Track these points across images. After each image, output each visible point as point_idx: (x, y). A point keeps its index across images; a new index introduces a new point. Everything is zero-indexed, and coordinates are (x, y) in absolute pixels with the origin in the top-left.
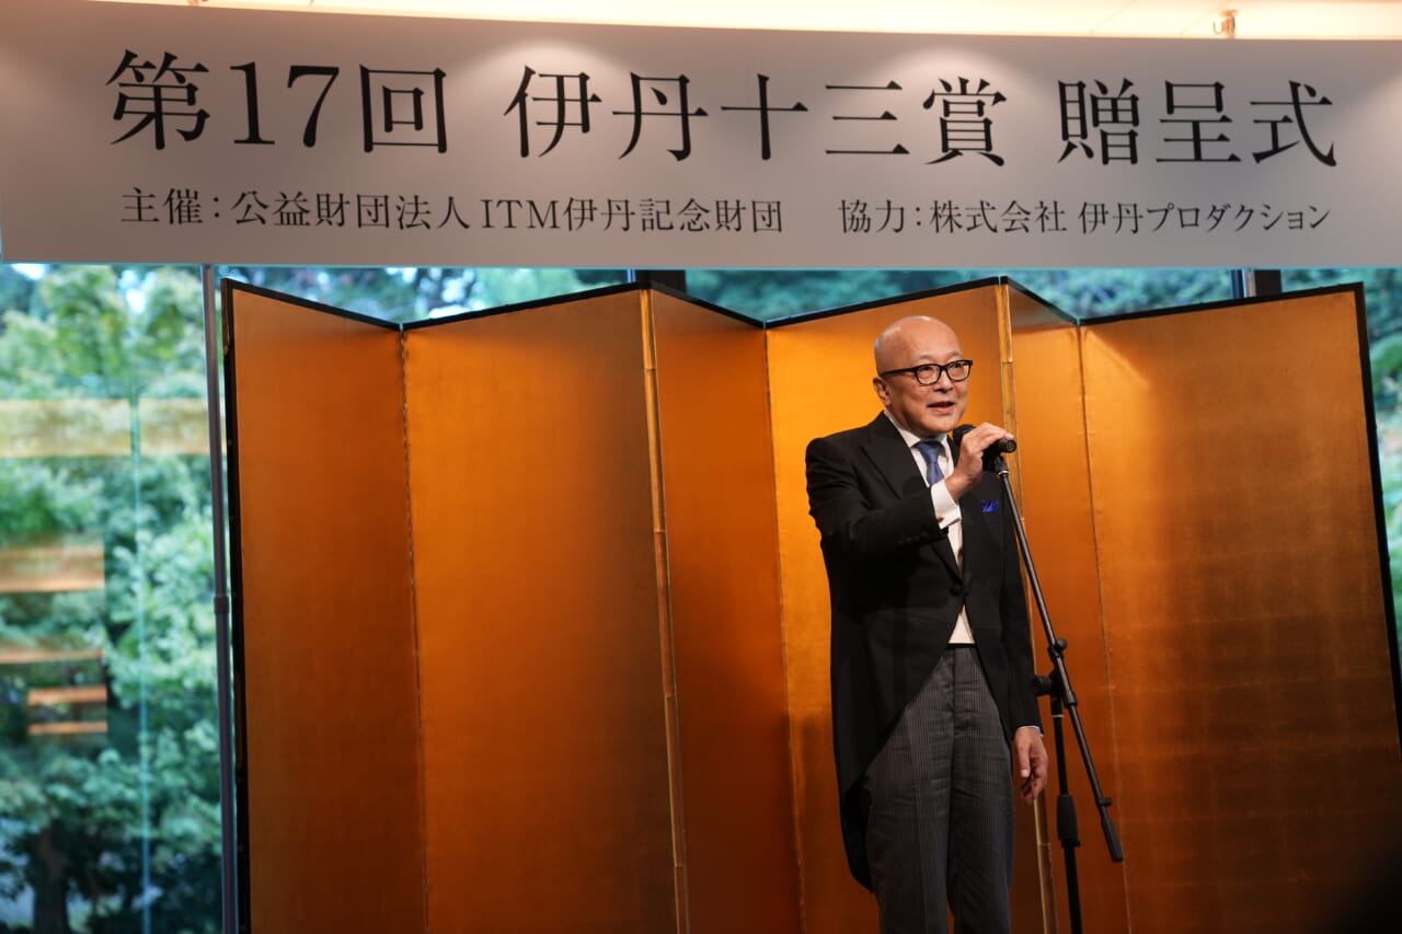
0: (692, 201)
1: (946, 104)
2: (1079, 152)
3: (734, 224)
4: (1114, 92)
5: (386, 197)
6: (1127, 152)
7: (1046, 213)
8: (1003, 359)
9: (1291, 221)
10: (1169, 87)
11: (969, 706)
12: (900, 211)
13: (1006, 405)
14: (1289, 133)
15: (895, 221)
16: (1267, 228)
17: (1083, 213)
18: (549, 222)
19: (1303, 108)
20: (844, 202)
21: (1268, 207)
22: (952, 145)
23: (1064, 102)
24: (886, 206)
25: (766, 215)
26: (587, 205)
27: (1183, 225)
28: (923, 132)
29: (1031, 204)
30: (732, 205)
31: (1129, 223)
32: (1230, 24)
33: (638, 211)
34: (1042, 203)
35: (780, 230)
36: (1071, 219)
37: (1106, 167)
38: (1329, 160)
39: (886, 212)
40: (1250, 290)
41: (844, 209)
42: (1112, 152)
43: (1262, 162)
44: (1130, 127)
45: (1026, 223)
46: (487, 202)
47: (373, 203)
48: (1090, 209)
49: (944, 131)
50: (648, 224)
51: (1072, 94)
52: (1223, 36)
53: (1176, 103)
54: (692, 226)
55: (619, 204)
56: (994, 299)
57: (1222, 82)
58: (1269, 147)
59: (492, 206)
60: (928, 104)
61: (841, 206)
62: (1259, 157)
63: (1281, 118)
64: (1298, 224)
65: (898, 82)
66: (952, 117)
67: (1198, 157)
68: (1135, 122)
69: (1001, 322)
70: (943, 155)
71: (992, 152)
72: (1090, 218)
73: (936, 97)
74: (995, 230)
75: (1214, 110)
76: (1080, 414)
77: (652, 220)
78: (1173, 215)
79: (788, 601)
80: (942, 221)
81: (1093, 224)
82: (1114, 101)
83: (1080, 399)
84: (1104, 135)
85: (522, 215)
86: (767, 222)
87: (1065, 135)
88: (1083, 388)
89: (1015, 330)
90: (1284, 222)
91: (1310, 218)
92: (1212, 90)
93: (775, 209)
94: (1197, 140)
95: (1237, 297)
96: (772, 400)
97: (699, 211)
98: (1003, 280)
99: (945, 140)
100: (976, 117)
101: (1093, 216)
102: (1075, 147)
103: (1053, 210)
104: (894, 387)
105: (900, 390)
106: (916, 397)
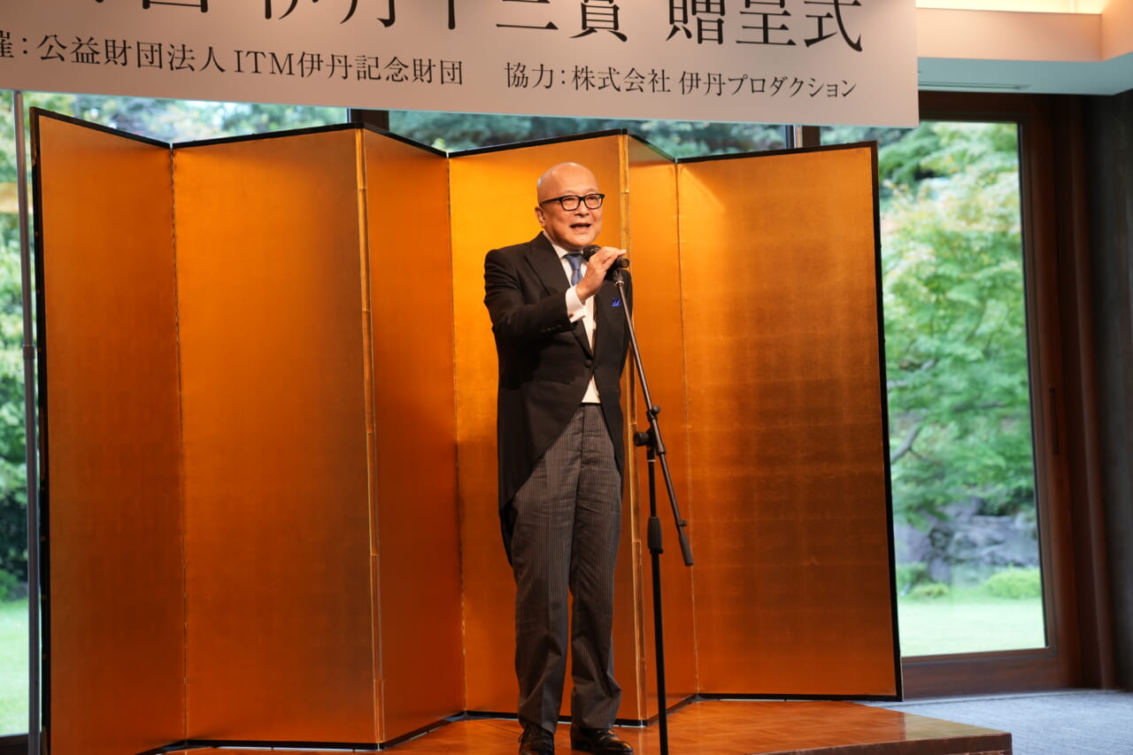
0: (395, 58)
2: (681, 34)
3: (427, 77)
5: (160, 45)
6: (715, 35)
7: (656, 78)
8: (622, 191)
9: (829, 91)
11: (592, 448)
12: (549, 73)
13: (623, 225)
14: (830, 26)
15: (546, 81)
16: (812, 96)
17: (683, 79)
18: (286, 70)
19: (841, 7)
20: (509, 64)
21: (814, 80)
22: (589, 24)
24: (540, 68)
25: (451, 72)
26: (316, 58)
27: (753, 91)
28: (567, 12)
29: (645, 72)
30: (426, 63)
31: (715, 88)
33: (354, 64)
34: (653, 71)
35: (461, 83)
36: (673, 84)
37: (701, 45)
38: (857, 47)
39: (540, 72)
40: (798, 143)
41: (509, 69)
42: (705, 35)
43: (811, 46)
44: (718, 16)
45: (641, 85)
46: (238, 52)
47: (150, 49)
48: (687, 77)
49: (584, 13)
50: (362, 75)
54: (395, 78)
55: (340, 58)
56: (617, 145)
58: (817, 36)
59: (242, 55)
61: (507, 67)
62: (809, 42)
63: (825, 15)
64: (834, 93)
66: (590, 3)
67: (766, 41)
68: (722, 12)
69: (622, 160)
70: (584, 31)
71: (618, 31)
72: (687, 83)
74: (619, 90)
75: (779, 6)
76: (675, 228)
77: (365, 72)
78: (747, 83)
79: (459, 360)
80: (580, 81)
81: (690, 88)
83: (675, 217)
84: (700, 21)
85: (265, 64)
86: (451, 77)
87: (672, 21)
88: (678, 209)
89: (632, 164)
90: (824, 91)
91: (842, 89)
93: (457, 68)
94: (766, 28)
95: (789, 148)
96: (452, 212)
97: (401, 66)
98: (625, 132)
99: (584, 20)
100: (608, 4)
101: (690, 82)
102: (678, 29)
103: (661, 76)
104: (548, 213)
105: (552, 214)
106: (561, 220)
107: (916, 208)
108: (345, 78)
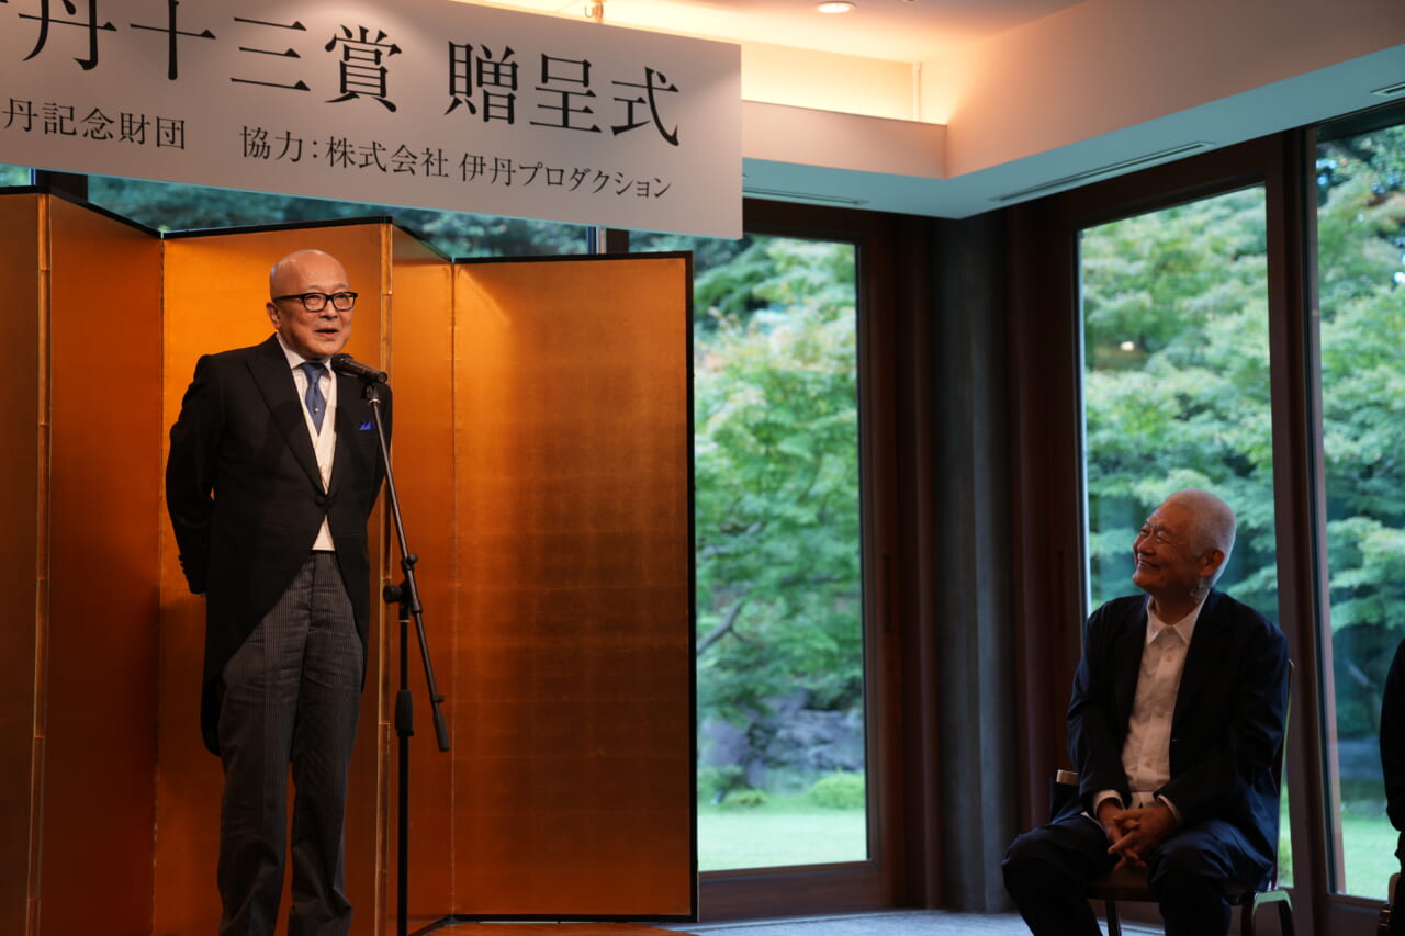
0: (97, 110)
1: (347, 49)
2: (463, 108)
3: (138, 137)
4: (497, 57)
6: (505, 113)
7: (431, 159)
8: (384, 291)
9: (639, 189)
10: (545, 59)
11: (325, 607)
12: (298, 143)
13: (383, 333)
14: (642, 112)
15: (293, 152)
16: (619, 193)
17: (464, 163)
19: (654, 91)
20: (245, 128)
21: (621, 175)
22: (350, 87)
23: (453, 61)
24: (286, 137)
25: (170, 132)
27: (549, 183)
28: (323, 71)
29: (419, 151)
30: (137, 119)
31: (502, 176)
32: (599, 11)
33: (41, 114)
34: (428, 150)
35: (183, 147)
36: (452, 167)
37: (486, 123)
38: (673, 140)
39: (285, 142)
40: (601, 248)
41: (245, 135)
42: (492, 111)
43: (619, 135)
44: (509, 91)
45: (412, 166)
48: (470, 160)
49: (344, 74)
50: (51, 127)
51: (460, 54)
52: (593, 20)
53: (550, 74)
54: (96, 135)
55: (21, 104)
56: (380, 236)
57: (590, 61)
60: (330, 47)
61: (243, 132)
62: (617, 130)
63: (636, 98)
64: (644, 192)
65: (303, 23)
66: (351, 62)
67: (566, 124)
68: (514, 87)
69: (384, 257)
70: (341, 95)
71: (386, 99)
72: (470, 167)
73: (338, 42)
74: (384, 170)
75: (582, 85)
76: (449, 342)
77: (55, 124)
78: (542, 173)
80: (336, 156)
81: (471, 174)
82: (497, 66)
83: (450, 328)
84: (486, 95)
86: (171, 139)
87: (453, 91)
88: (453, 319)
89: (397, 262)
90: (633, 190)
91: (655, 188)
92: (581, 67)
93: (179, 128)
94: (566, 109)
95: (591, 253)
96: (166, 306)
97: (104, 121)
98: (389, 221)
99: (344, 82)
100: (373, 65)
101: (473, 166)
102: (460, 102)
103: (437, 157)
104: (285, 312)
105: (290, 315)
106: (302, 322)
107: (746, 342)
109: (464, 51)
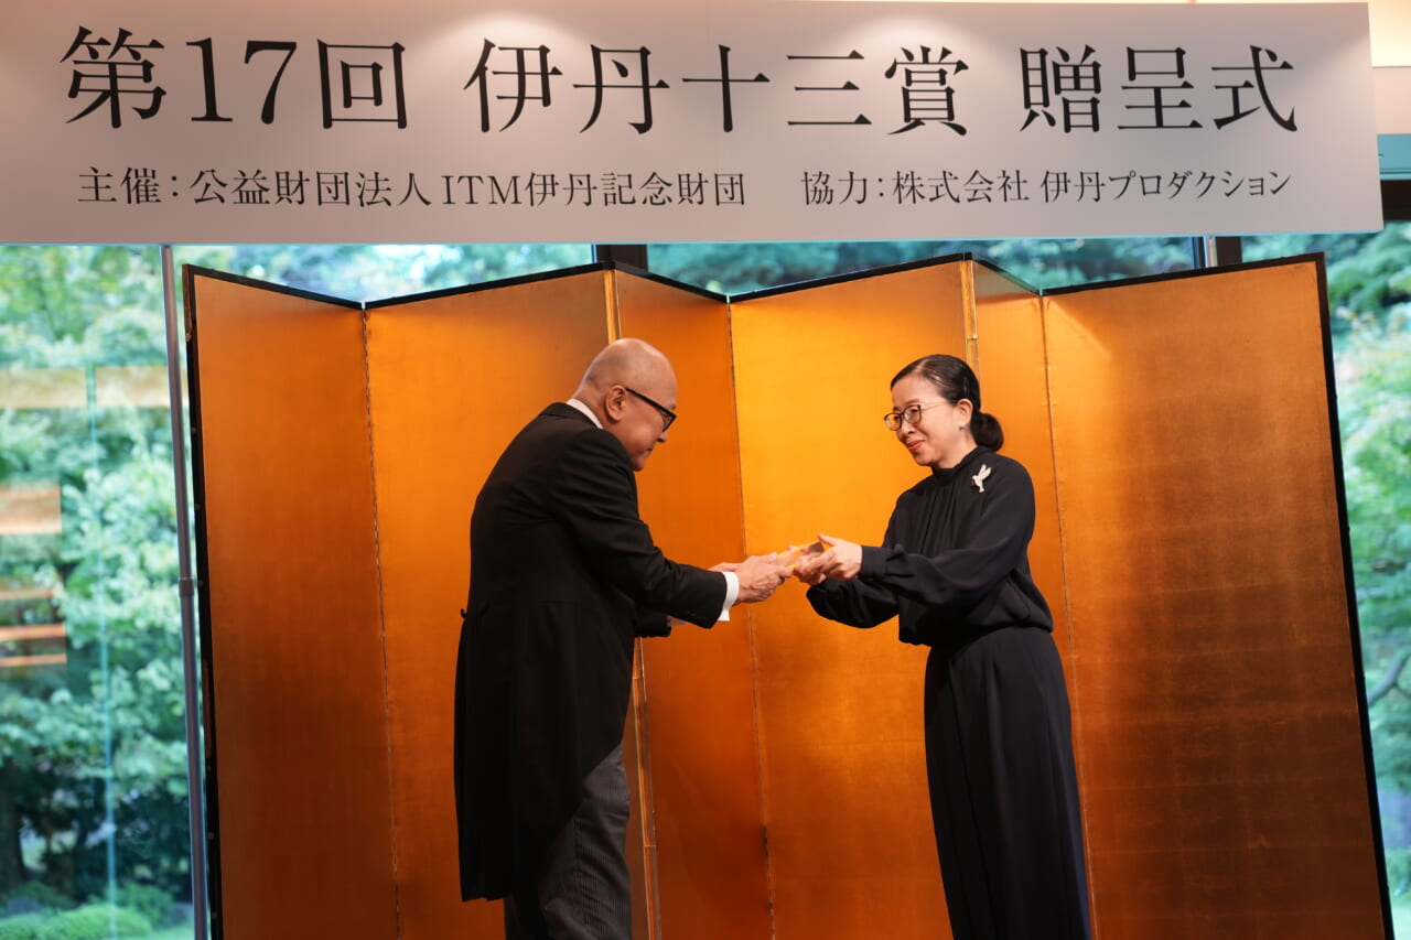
0: (654, 174)
1: (908, 73)
2: (1041, 120)
3: (696, 198)
4: (1075, 59)
5: (346, 174)
6: (1088, 120)
7: (1008, 183)
8: (968, 336)
9: (1252, 187)
10: (1131, 53)
12: (862, 182)
14: (1249, 98)
15: (857, 193)
16: (1228, 195)
17: (1045, 182)
18: (511, 198)
19: (1264, 72)
20: (806, 174)
21: (1229, 174)
22: (914, 114)
23: (1026, 70)
24: (849, 177)
25: (729, 188)
26: (549, 180)
27: (1144, 193)
28: (885, 101)
29: (994, 176)
30: (695, 178)
31: (1091, 192)
33: (600, 185)
34: (1004, 172)
35: (743, 203)
36: (1033, 188)
37: (1068, 135)
38: (1290, 125)
39: (849, 183)
40: (1211, 260)
41: (806, 181)
42: (1074, 120)
43: (1223, 128)
44: (1092, 94)
45: (988, 192)
46: (448, 178)
47: (333, 180)
48: (1052, 178)
49: (907, 100)
50: (610, 198)
51: (1034, 61)
53: (1138, 69)
54: (655, 200)
55: (580, 178)
56: (959, 276)
57: (1183, 48)
58: (1231, 113)
59: (453, 182)
60: (890, 73)
61: (804, 178)
62: (1220, 123)
63: (1242, 83)
64: (1259, 190)
65: (860, 52)
66: (914, 86)
67: (1160, 124)
68: (1097, 89)
69: (966, 298)
70: (906, 124)
71: (954, 122)
72: (1052, 186)
73: (898, 66)
74: (957, 200)
75: (1176, 76)
76: (1043, 384)
77: (614, 195)
78: (1135, 183)
80: (904, 192)
81: (1055, 193)
82: (1076, 69)
83: (1043, 369)
84: (1066, 103)
85: (483, 191)
86: (730, 195)
87: (1028, 104)
88: (1046, 359)
89: (980, 300)
90: (1245, 189)
91: (1271, 184)
92: (1174, 55)
93: (737, 182)
94: (1158, 107)
95: (1199, 267)
96: (736, 375)
97: (662, 185)
98: (968, 256)
99: (907, 110)
100: (938, 86)
101: (1056, 184)
102: (1037, 115)
103: (1016, 180)
107: (1385, 344)
108: (588, 204)
109: (1038, 56)
